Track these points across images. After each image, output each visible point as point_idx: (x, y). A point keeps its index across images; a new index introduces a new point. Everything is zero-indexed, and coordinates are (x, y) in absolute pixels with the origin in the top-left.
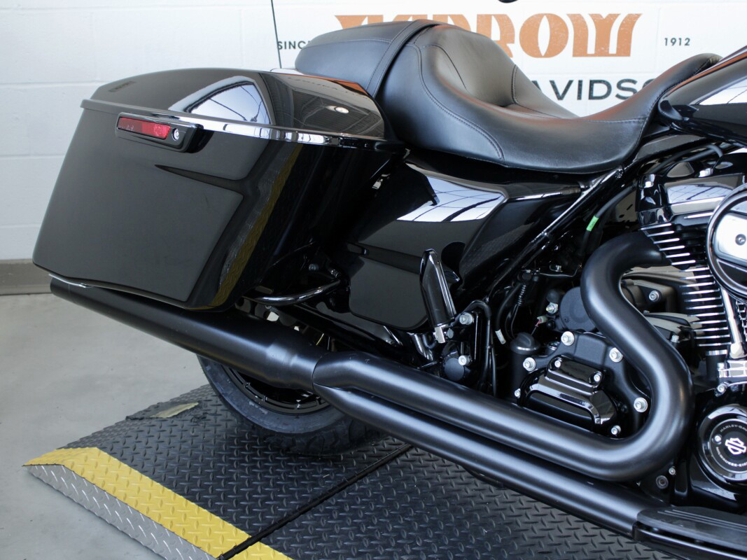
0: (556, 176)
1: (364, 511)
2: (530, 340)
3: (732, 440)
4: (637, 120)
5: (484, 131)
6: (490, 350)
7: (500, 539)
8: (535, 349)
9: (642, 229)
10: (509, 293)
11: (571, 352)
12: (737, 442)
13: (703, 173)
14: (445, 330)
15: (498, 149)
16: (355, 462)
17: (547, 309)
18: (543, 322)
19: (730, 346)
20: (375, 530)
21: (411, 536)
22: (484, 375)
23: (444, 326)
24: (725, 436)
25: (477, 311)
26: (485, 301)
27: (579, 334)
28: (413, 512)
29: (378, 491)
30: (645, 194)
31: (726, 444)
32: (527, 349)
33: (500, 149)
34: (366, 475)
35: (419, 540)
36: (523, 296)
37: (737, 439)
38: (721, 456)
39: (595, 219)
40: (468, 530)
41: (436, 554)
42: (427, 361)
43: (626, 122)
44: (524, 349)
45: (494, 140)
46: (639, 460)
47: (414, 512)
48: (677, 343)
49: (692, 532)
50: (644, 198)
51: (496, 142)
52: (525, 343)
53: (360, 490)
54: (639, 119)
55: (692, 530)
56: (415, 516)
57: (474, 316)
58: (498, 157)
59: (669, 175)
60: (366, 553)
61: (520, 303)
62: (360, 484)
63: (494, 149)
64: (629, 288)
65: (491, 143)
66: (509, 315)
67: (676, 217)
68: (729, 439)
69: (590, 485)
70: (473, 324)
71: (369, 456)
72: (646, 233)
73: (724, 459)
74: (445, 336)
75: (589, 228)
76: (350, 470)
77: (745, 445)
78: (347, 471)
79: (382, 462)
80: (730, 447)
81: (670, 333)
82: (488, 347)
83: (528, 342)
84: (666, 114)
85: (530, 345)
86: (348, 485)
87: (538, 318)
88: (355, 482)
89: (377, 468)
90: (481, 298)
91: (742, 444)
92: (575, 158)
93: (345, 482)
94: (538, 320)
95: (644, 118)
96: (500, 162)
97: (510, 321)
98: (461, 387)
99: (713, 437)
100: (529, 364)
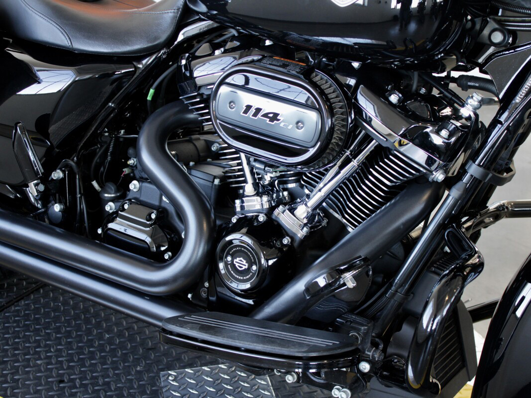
0: (116, 58)
1: (14, 327)
2: (113, 188)
3: (238, 260)
4: (173, 11)
5: (57, 24)
6: (80, 198)
7: (118, 341)
8: (118, 194)
9: (180, 98)
10: (99, 151)
11: (138, 196)
12: (241, 260)
13: (217, 52)
14: (36, 185)
15: (67, 38)
16: (15, 289)
17: (128, 163)
18: (127, 172)
19: (245, 186)
20: (20, 342)
21: (48, 344)
22: (78, 218)
23: (36, 181)
24: (233, 257)
25: (65, 168)
26: (73, 160)
27: (143, 182)
28: (53, 325)
29: (30, 310)
30: (184, 69)
31: (235, 263)
32: (113, 195)
33: (69, 38)
34: (22, 299)
35: (53, 347)
36: (112, 153)
37: (241, 259)
38: (232, 272)
39: (152, 91)
40: (94, 336)
41: (65, 357)
42: (38, 209)
43: (165, 13)
44: (110, 195)
45: (65, 31)
46: (175, 279)
47: (55, 325)
48: (218, 185)
49: (194, 333)
50: (184, 72)
51: (66, 33)
52: (109, 190)
53: (14, 311)
54: (175, 9)
55: (194, 331)
56: (54, 328)
57: (64, 172)
58: (68, 45)
59: (197, 54)
60: (8, 361)
61: (109, 158)
62: (16, 306)
63: (65, 39)
64: (195, 142)
65: (62, 33)
66: (102, 169)
67: (200, 87)
68: (236, 259)
69: (147, 299)
70: (63, 179)
71: (27, 283)
72: (184, 100)
73: (234, 274)
74: (37, 191)
75: (149, 98)
76: (10, 296)
77: (246, 262)
78: (7, 296)
79: (38, 287)
80: (237, 265)
81: (213, 177)
82: (79, 196)
83: (112, 190)
84: (192, 6)
85: (113, 192)
86: (6, 308)
87: (124, 170)
88: (13, 304)
89: (32, 293)
90: (69, 157)
91: (244, 262)
92: (125, 43)
93: (4, 305)
94: (123, 171)
95: (178, 9)
96: (70, 49)
97: (102, 173)
98: (58, 230)
99: (226, 257)
100: (110, 207)
